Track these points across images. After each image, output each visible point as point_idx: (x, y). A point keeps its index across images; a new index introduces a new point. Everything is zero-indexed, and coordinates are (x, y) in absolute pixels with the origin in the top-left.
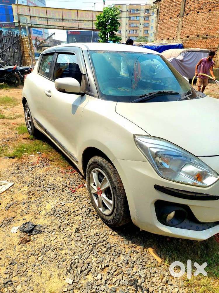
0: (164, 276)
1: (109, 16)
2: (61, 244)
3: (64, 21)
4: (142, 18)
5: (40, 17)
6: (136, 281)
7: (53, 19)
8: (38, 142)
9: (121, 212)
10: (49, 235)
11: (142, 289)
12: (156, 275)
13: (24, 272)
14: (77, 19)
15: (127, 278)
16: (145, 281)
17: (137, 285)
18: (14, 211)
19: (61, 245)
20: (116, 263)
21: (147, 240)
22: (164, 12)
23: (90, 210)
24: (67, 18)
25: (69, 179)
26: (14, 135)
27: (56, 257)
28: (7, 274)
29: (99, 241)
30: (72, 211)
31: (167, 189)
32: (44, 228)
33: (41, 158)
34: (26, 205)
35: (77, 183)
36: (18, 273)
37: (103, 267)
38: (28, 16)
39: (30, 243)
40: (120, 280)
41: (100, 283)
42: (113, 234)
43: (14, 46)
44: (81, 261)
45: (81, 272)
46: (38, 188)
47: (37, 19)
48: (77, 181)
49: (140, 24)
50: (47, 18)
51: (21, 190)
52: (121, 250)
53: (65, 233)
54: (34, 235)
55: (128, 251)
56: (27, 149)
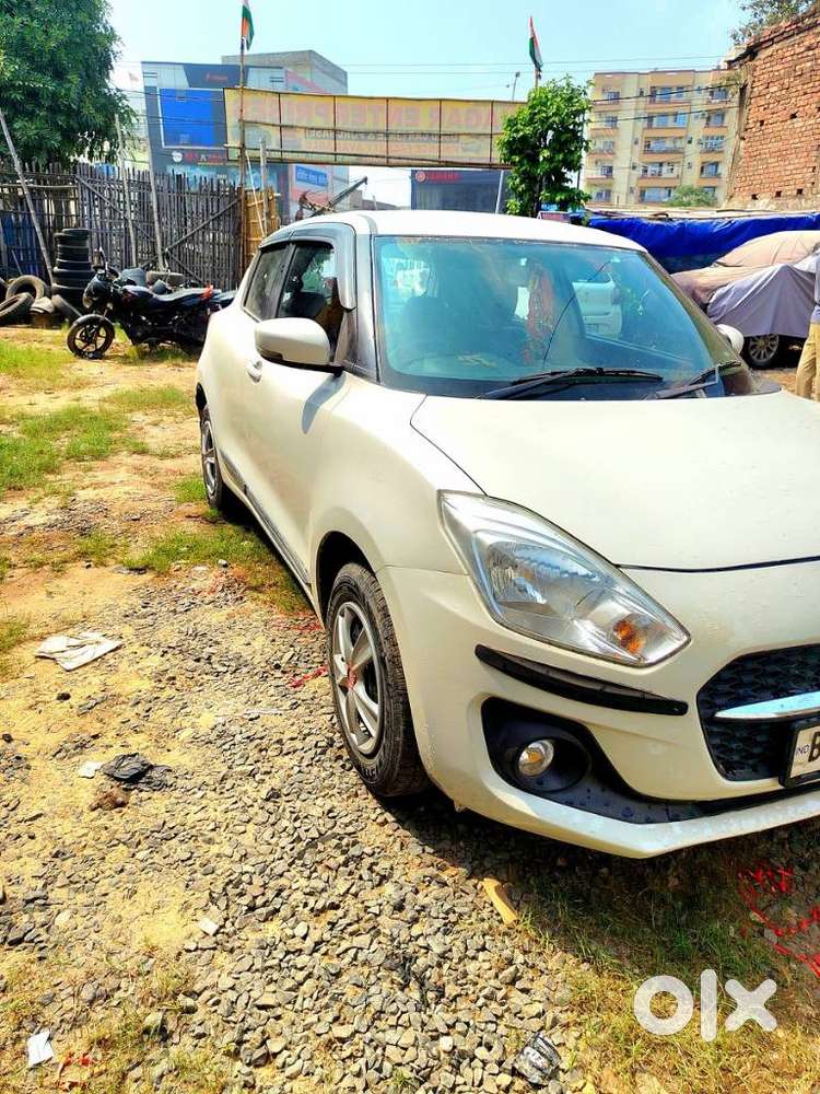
0: (510, 962)
1: (548, 118)
2: (212, 826)
3: (391, 138)
4: (696, 117)
5: (312, 129)
6: (411, 959)
7: (355, 133)
8: (230, 529)
9: (398, 739)
10: (185, 798)
11: (422, 985)
12: (481, 956)
13: (86, 882)
14: (435, 129)
15: (384, 946)
16: (440, 965)
17: (409, 969)
18: (101, 721)
19: (213, 830)
20: (363, 902)
21: (489, 852)
22: (768, 97)
23: (331, 743)
24: (404, 128)
25: (291, 646)
26: (161, 506)
27: (189, 859)
28: (40, 877)
29: (330, 832)
30: (275, 739)
31: (511, 662)
32: (177, 777)
33: (223, 579)
34: (140, 709)
35: (313, 663)
36: (71, 882)
37: (319, 905)
38: (273, 125)
39: (125, 810)
40: (362, 949)
41: (298, 947)
42: (380, 820)
43: (219, 224)
44: (257, 881)
45: (252, 908)
46: (191, 664)
47: (300, 134)
48: (315, 654)
49: (690, 142)
50: (335, 131)
51: (139, 666)
52: (392, 868)
53: (234, 799)
54: (141, 791)
55: (415, 874)
56: (190, 549)
